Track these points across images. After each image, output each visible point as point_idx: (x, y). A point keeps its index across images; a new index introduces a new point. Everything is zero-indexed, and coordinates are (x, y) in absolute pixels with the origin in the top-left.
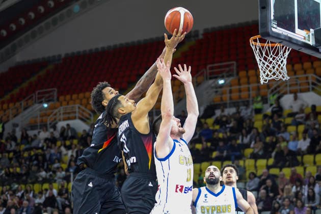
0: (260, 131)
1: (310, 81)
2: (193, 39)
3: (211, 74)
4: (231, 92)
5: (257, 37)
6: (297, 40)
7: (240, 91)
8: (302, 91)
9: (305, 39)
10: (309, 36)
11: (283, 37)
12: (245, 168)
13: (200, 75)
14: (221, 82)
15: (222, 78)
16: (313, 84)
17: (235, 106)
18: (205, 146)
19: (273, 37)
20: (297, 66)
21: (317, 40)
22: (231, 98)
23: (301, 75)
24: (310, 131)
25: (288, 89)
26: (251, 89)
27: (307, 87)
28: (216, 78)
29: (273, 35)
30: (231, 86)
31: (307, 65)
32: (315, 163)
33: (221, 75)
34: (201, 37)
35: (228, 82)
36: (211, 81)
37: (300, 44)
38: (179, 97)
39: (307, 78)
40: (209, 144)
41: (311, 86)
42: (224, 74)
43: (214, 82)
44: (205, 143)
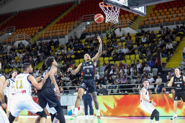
0: (106, 45)
1: (128, 22)
2: (76, 4)
3: (84, 19)
4: (93, 27)
5: (103, 3)
6: (120, 4)
7: (97, 27)
8: (124, 27)
9: (123, 3)
10: (125, 2)
11: (114, 3)
12: (99, 61)
13: (79, 20)
14: (88, 23)
15: (89, 21)
16: (129, 24)
17: (95, 34)
18: (81, 52)
19: (109, 3)
20: (122, 16)
21: (129, 4)
22: (93, 31)
23: (124, 20)
24: (128, 45)
25: (118, 26)
26: (102, 26)
27: (127, 25)
28: (86, 21)
29: (109, 2)
30: (93, 25)
31: (127, 15)
32: (130, 59)
33: (88, 20)
34: (79, 3)
35: (91, 23)
36: (84, 23)
37: (121, 6)
38: (70, 30)
39: (127, 21)
40: (83, 51)
41: (128, 25)
42: (90, 20)
43: (85, 23)
44: (81, 50)
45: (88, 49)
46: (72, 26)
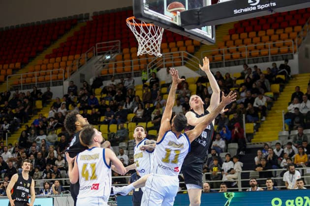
0: (141, 99)
1: (182, 57)
2: (84, 21)
3: (99, 50)
4: (116, 66)
5: (133, 18)
6: (165, 21)
7: (124, 65)
8: (175, 65)
9: (172, 20)
10: (176, 17)
11: (153, 18)
12: (128, 130)
13: (90, 52)
14: (108, 57)
15: (109, 54)
16: (185, 59)
19: (145, 18)
20: (172, 44)
21: (182, 21)
22: (116, 71)
23: (175, 52)
24: (182, 99)
25: (164, 63)
26: (133, 62)
27: (180, 61)
28: (103, 54)
29: (145, 16)
30: (116, 61)
31: (180, 43)
33: (108, 52)
34: (91, 19)
35: (113, 58)
36: (99, 57)
37: (168, 24)
38: (72, 70)
39: (180, 54)
40: (97, 110)
41: (183, 61)
42: (111, 51)
43: (102, 57)
44: (94, 109)
45: (107, 106)
46: (77, 63)
